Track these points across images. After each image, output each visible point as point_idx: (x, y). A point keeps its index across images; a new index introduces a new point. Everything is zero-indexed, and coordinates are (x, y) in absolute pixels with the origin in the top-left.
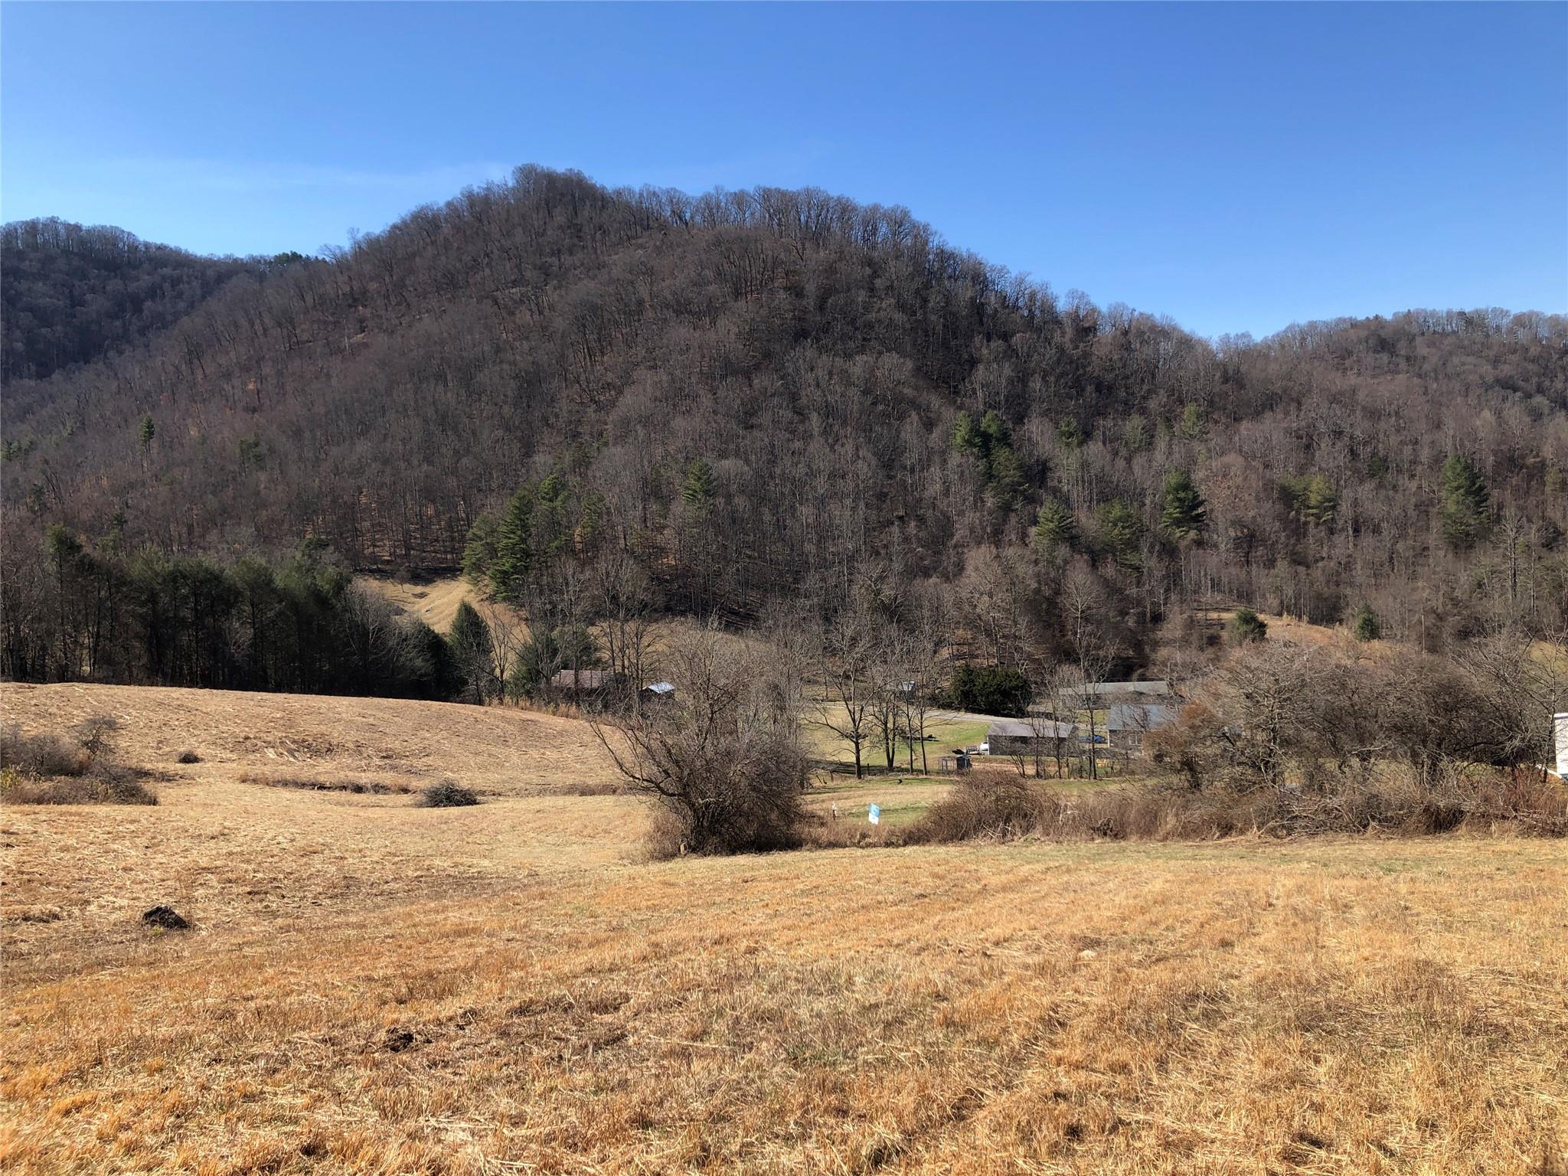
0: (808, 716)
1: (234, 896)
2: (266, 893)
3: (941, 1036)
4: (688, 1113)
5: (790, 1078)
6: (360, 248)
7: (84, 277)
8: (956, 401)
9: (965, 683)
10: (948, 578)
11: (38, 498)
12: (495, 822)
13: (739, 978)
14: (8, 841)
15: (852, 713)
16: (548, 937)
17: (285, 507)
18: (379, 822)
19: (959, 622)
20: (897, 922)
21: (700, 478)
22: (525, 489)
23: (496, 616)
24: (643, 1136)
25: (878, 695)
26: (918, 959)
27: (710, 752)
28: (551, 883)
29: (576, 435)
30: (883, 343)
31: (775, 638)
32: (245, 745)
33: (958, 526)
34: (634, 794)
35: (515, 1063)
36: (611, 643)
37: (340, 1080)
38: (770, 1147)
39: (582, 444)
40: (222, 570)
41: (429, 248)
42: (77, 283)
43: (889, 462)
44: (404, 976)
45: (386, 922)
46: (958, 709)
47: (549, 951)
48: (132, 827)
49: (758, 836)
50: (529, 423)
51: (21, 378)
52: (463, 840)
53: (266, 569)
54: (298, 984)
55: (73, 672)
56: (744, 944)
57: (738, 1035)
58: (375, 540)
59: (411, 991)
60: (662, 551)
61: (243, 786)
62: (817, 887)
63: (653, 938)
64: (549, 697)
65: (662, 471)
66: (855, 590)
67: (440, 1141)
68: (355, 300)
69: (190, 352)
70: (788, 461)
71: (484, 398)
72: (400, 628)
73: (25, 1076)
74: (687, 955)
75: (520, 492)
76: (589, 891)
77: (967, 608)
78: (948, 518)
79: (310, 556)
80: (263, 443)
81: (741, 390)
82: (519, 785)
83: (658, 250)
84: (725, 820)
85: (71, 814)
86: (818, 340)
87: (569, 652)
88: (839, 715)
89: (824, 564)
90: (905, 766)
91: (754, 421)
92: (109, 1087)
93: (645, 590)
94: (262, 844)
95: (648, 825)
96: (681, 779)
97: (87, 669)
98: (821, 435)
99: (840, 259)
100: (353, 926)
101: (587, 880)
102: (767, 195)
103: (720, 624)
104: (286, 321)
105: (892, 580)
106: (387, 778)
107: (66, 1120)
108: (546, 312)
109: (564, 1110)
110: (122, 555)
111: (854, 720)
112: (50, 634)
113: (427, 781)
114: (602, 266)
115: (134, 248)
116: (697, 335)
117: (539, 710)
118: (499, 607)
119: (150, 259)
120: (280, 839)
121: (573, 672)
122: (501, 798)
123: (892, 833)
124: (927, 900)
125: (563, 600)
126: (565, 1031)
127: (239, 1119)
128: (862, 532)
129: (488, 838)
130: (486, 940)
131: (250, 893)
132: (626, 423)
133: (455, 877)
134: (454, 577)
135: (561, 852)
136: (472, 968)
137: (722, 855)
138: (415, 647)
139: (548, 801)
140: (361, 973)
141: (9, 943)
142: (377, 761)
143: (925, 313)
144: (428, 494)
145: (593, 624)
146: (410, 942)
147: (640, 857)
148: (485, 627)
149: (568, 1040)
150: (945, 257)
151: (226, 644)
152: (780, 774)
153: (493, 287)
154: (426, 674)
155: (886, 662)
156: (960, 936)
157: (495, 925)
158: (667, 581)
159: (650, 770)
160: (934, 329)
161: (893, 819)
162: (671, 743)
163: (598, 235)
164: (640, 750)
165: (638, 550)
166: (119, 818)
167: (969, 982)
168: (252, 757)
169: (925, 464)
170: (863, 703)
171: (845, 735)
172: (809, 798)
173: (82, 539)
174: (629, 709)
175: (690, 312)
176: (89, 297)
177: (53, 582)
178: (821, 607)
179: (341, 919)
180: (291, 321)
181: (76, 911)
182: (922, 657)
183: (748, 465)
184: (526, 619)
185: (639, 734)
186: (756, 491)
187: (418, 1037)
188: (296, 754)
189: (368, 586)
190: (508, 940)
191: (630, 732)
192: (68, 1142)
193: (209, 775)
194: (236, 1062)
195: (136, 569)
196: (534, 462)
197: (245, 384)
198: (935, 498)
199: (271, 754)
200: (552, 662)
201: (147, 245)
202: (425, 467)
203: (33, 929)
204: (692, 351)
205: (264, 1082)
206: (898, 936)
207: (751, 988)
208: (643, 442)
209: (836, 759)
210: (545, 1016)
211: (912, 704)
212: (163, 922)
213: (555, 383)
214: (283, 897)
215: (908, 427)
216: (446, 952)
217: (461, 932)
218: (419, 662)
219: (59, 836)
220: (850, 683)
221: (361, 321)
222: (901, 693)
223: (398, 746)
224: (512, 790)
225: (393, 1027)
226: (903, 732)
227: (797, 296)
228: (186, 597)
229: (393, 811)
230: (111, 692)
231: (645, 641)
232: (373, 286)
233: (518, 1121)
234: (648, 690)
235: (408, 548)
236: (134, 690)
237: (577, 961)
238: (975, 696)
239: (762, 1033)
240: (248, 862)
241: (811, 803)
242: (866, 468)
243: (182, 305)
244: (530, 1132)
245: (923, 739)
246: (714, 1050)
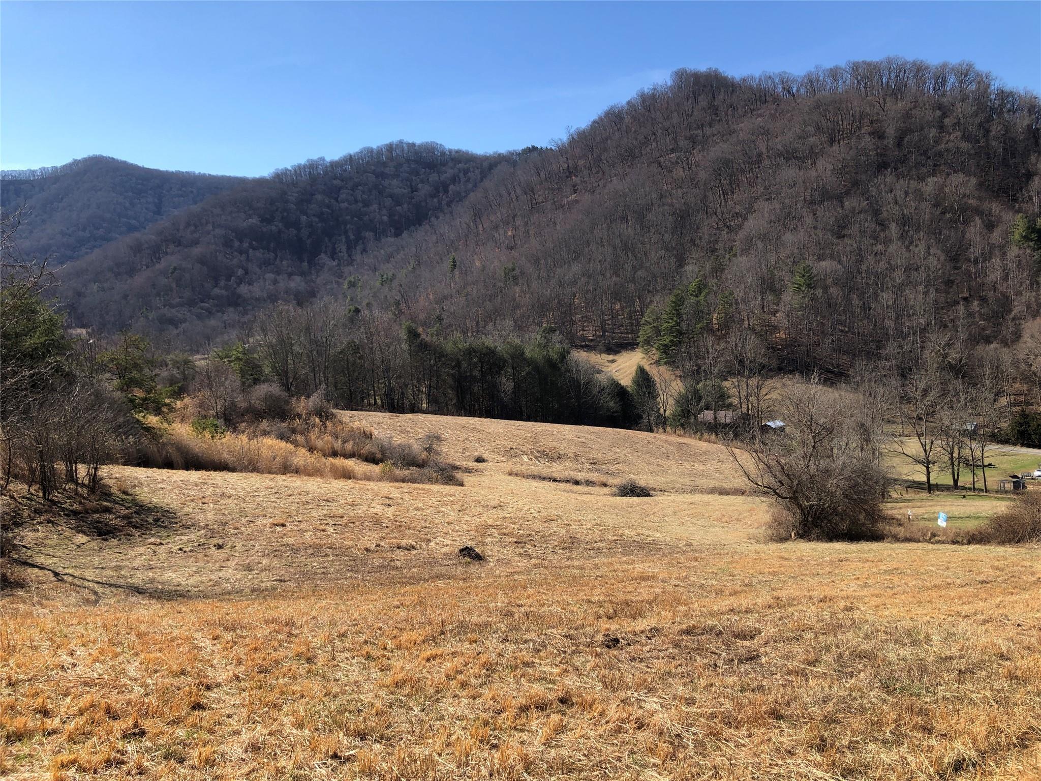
0: (888, 447)
1: (507, 544)
2: (525, 543)
3: (1006, 685)
4: (809, 714)
5: (884, 701)
6: (573, 138)
7: (417, 174)
8: (1014, 206)
9: (1021, 425)
10: (1007, 344)
11: (398, 307)
12: (663, 509)
13: (840, 626)
14: (389, 503)
15: (924, 446)
16: (702, 586)
17: (530, 307)
18: (590, 503)
19: (1016, 378)
20: (965, 600)
21: (804, 276)
22: (679, 289)
23: (661, 374)
24: (777, 725)
25: (945, 432)
26: (984, 628)
27: (813, 469)
28: (701, 551)
29: (714, 251)
30: (950, 167)
31: (861, 389)
32: (511, 453)
33: (1016, 303)
34: (758, 496)
35: (686, 665)
36: (739, 393)
37: (578, 661)
38: (872, 746)
39: (718, 256)
40: (496, 347)
41: (616, 133)
42: (414, 178)
43: (956, 256)
44: (611, 602)
45: (597, 567)
46: (1014, 444)
47: (702, 595)
48: (451, 499)
49: (850, 530)
50: (682, 245)
51: (387, 236)
52: (643, 519)
53: (520, 346)
54: (548, 600)
55: (418, 408)
56: (842, 604)
57: (841, 666)
58: (584, 326)
59: (615, 611)
60: (775, 328)
61: (510, 478)
62: (897, 569)
63: (775, 594)
64: (696, 428)
65: (776, 272)
66: (926, 354)
67: (641, 707)
68: (570, 173)
69: (475, 215)
70: (872, 260)
71: (652, 230)
72: (600, 382)
73: (404, 637)
74: (800, 607)
75: (676, 292)
76: (728, 559)
77: (1023, 366)
78: (1007, 297)
79: (545, 338)
80: (517, 269)
81: (835, 210)
82: (678, 486)
83: (773, 117)
84: (825, 518)
85: (420, 489)
86: (896, 169)
87: (709, 398)
88: (913, 446)
89: (901, 335)
90: (968, 486)
91: (845, 232)
92: (449, 648)
93: (765, 355)
94: (522, 513)
95: (768, 518)
96: (791, 488)
97: (425, 406)
98: (899, 239)
99: (915, 107)
100: (579, 568)
101: (726, 551)
102: (855, 67)
103: (820, 380)
104: (529, 190)
105: (958, 346)
106: (594, 476)
107: (428, 664)
108: (694, 168)
109: (722, 700)
110: (442, 339)
111: (925, 450)
112: (406, 386)
113: (618, 480)
114: (731, 133)
115: (443, 154)
116: (801, 173)
117: (690, 436)
118: (663, 369)
119: (452, 159)
120: (532, 510)
121: (712, 412)
122: (666, 493)
123: (958, 534)
124: (989, 585)
125: (705, 364)
126: (718, 648)
127: (521, 677)
128: (932, 310)
129: (658, 519)
130: (661, 585)
131: (516, 542)
132: (749, 239)
133: (638, 542)
134: (633, 349)
135: (708, 532)
136: (653, 601)
137: (822, 541)
138: (609, 394)
139: (697, 497)
140: (584, 597)
141: (391, 561)
142: (587, 466)
143: (987, 140)
144: (617, 296)
145: (726, 380)
146: (613, 581)
147: (763, 539)
148: (653, 381)
149: (720, 655)
150: (1003, 95)
151: (499, 392)
152: (866, 488)
153: (658, 155)
154: (617, 412)
155: (952, 408)
156: (1018, 614)
157: (666, 575)
158: (779, 349)
159: (769, 480)
160: (995, 152)
161: (958, 524)
162: (784, 461)
163: (730, 112)
164: (761, 466)
165: (758, 328)
166: (444, 493)
167: (1028, 648)
168: (514, 460)
169: (987, 257)
170: (933, 438)
171: (917, 461)
172: (889, 505)
173: (420, 330)
174: (753, 438)
175: (796, 158)
176: (420, 186)
177: (407, 356)
178: (898, 367)
179: (569, 563)
180: (532, 190)
181: (424, 546)
182: (984, 404)
183: (841, 264)
184: (680, 377)
185: (760, 455)
186: (847, 283)
187: (623, 641)
188: (540, 459)
189: (580, 356)
190: (675, 586)
191: (754, 454)
192: (430, 677)
193: (491, 470)
194: (516, 642)
195: (449, 347)
196: (686, 271)
197: (506, 232)
198: (996, 283)
199: (525, 458)
200: (698, 405)
201: (450, 151)
202: (614, 278)
203: (403, 554)
204: (797, 185)
205: (533, 656)
206: (966, 609)
207: (850, 635)
208: (761, 252)
209: (910, 478)
210: (703, 637)
211: (975, 439)
212: (470, 556)
213: (700, 216)
214: (535, 546)
215: (972, 230)
216: (635, 589)
217: (644, 578)
218: (611, 404)
219: (414, 502)
220: (923, 423)
221: (574, 186)
222: (965, 431)
223: (600, 457)
224: (673, 488)
225: (607, 633)
226: (966, 460)
227: (879, 138)
228: (476, 364)
229: (598, 498)
230: (438, 419)
231: (764, 391)
232: (581, 163)
233: (691, 702)
234: (765, 425)
235: (604, 332)
236: (449, 419)
237: (723, 604)
238: (1029, 434)
239: (860, 666)
240: (514, 523)
241: (889, 509)
242: (936, 261)
243: (470, 186)
244: (699, 710)
245: (984, 466)
246: (824, 673)
